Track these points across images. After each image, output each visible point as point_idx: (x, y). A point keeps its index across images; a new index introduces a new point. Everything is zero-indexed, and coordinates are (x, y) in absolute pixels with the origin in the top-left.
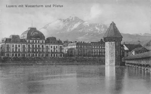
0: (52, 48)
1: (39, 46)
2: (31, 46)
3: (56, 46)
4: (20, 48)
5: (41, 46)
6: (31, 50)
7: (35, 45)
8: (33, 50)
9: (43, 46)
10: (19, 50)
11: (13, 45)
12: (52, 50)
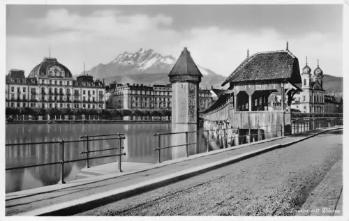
0: (84, 93)
1: (61, 90)
2: (47, 91)
3: (91, 90)
4: (26, 93)
5: (64, 91)
6: (46, 98)
7: (53, 88)
8: (50, 98)
9: (68, 90)
10: (24, 96)
11: (13, 88)
12: (84, 98)
